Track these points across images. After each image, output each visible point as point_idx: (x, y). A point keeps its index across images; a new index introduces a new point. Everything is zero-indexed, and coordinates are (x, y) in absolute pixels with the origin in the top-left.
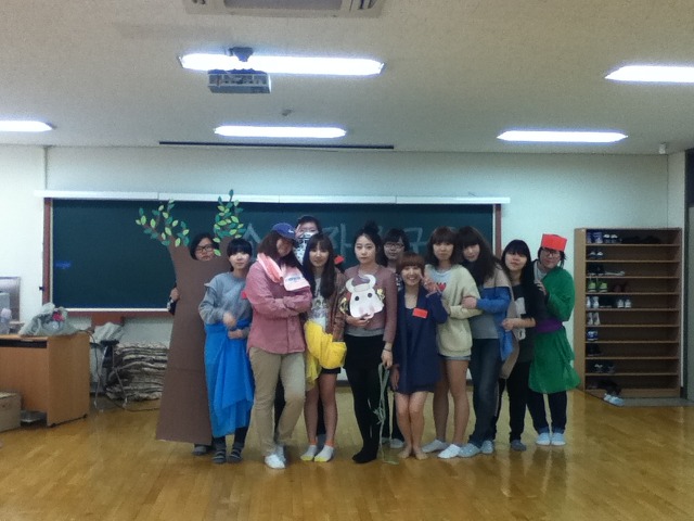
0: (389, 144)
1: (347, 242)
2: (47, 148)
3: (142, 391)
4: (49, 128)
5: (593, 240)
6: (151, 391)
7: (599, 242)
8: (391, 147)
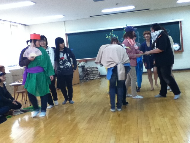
0: (148, 8)
1: (139, 36)
2: (65, 21)
3: (92, 77)
4: (64, 16)
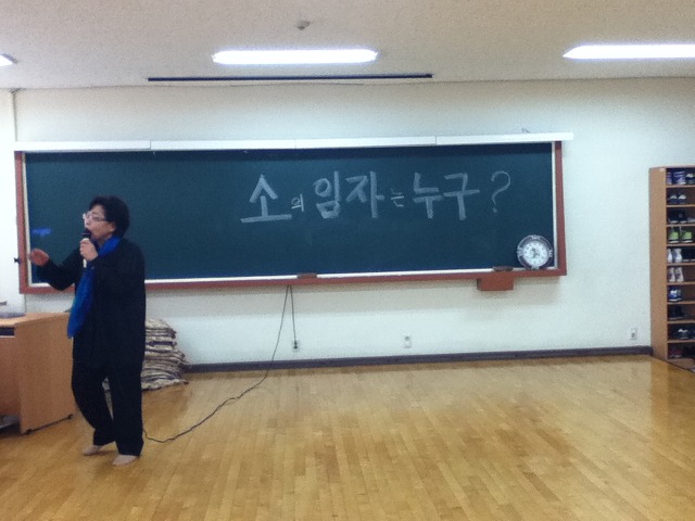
0: (426, 72)
1: (378, 194)
2: (15, 92)
5: (674, 181)
7: (681, 183)
8: (429, 76)
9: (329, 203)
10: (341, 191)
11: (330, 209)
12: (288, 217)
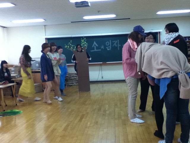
0: (129, 18)
1: (119, 45)
2: (45, 26)
3: (71, 84)
4: (44, 20)
6: (73, 83)
7: (188, 40)
8: (129, 19)
9: (109, 47)
10: (111, 44)
11: (109, 48)
12: (100, 50)
